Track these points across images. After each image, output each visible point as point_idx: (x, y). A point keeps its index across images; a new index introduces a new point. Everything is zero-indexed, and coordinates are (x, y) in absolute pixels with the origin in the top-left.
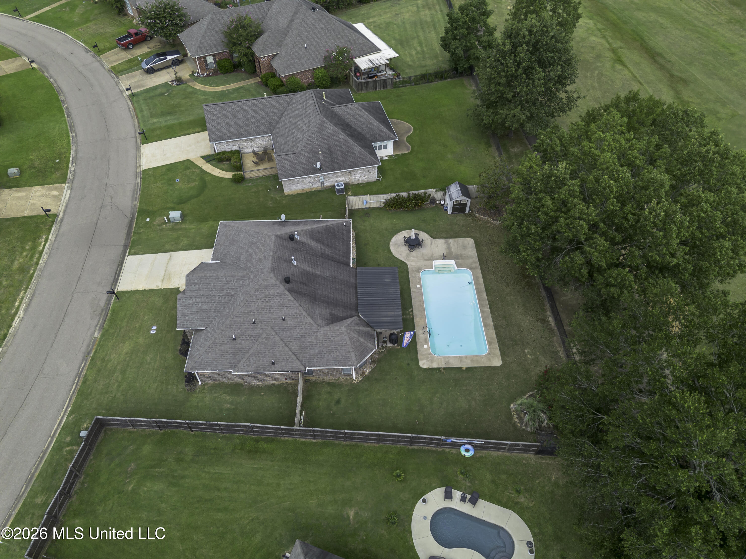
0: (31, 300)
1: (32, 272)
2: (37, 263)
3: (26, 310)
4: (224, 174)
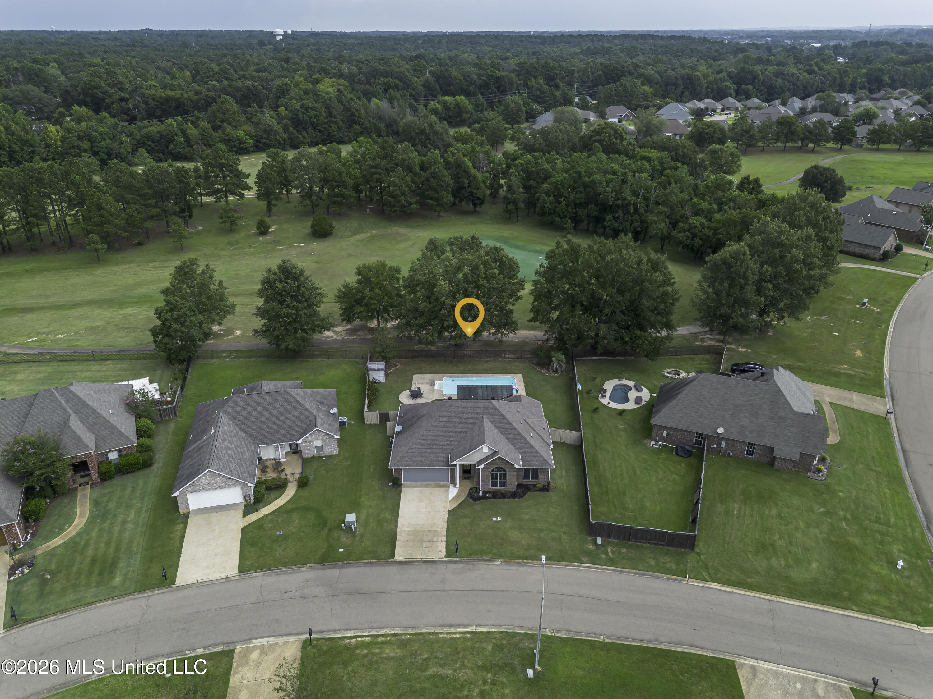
0: (451, 626)
1: (408, 636)
2: (395, 635)
3: (465, 626)
4: (288, 495)
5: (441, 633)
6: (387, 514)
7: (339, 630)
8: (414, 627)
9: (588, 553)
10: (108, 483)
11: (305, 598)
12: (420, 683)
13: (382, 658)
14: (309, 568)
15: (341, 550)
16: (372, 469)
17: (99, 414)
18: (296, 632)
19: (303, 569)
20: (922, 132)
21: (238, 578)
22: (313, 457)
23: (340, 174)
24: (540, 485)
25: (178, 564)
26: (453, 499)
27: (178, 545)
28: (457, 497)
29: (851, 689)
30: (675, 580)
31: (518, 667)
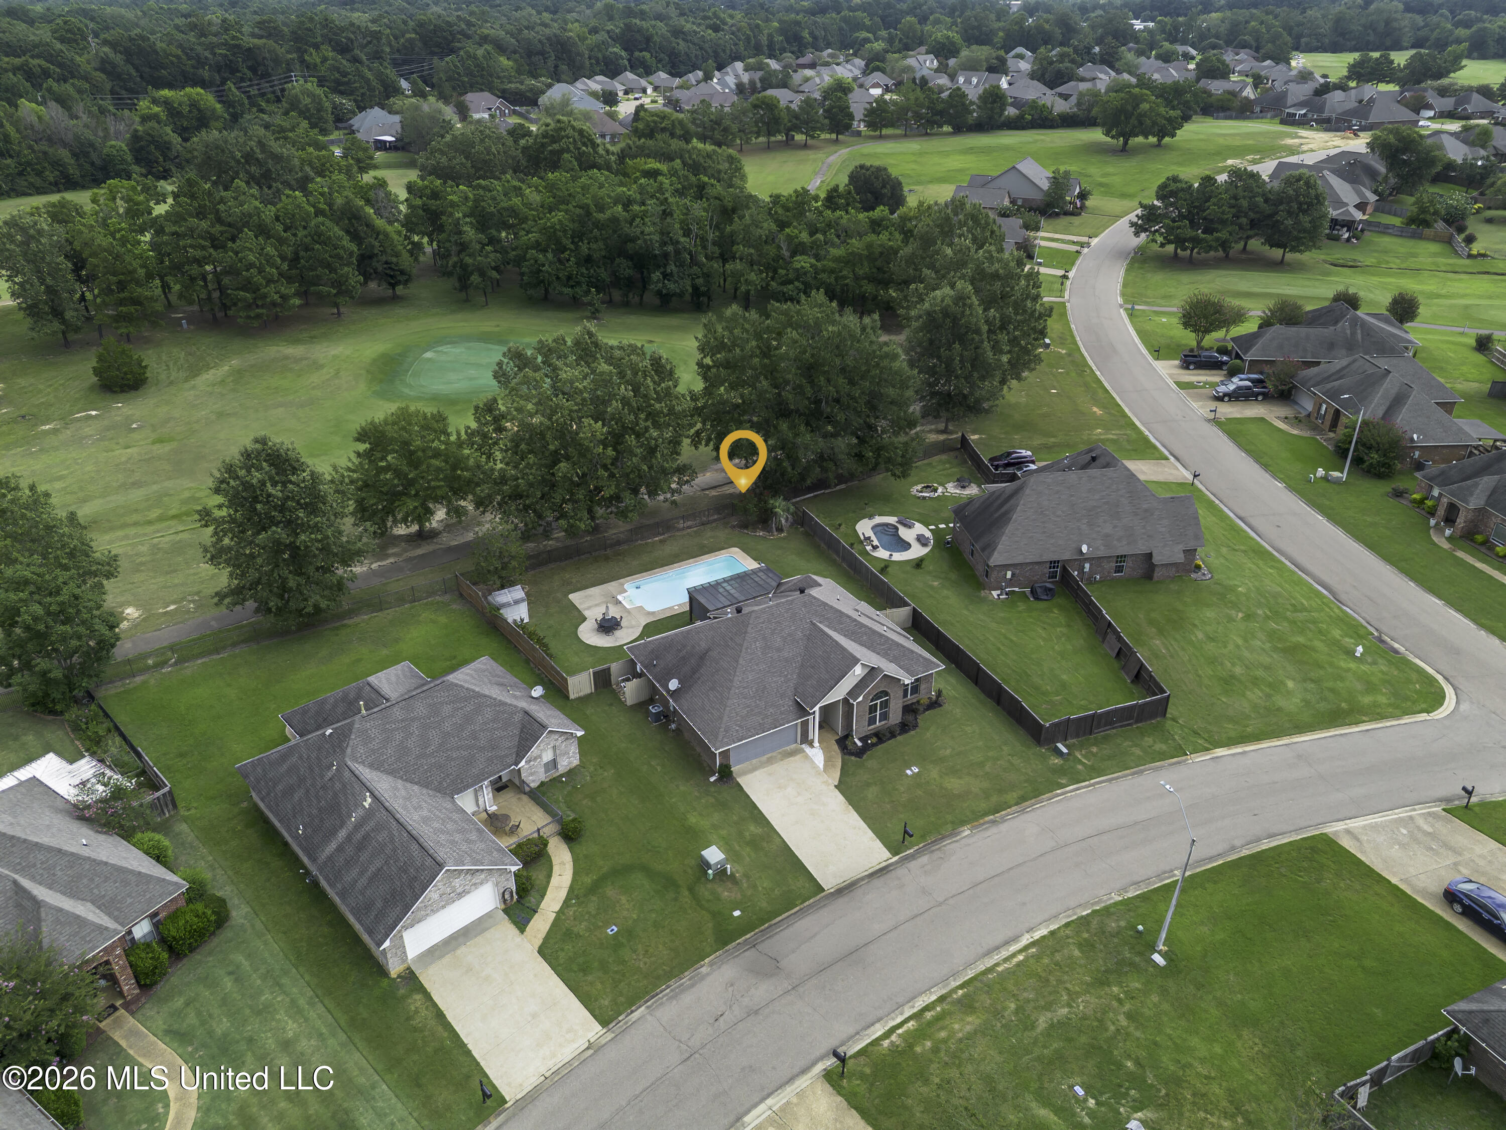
0: (997, 948)
1: (960, 992)
2: (942, 999)
3: (1015, 939)
4: (563, 863)
5: (997, 965)
6: (752, 828)
7: (857, 1033)
8: (955, 974)
9: (1060, 771)
10: (162, 989)
11: (756, 1012)
12: (1045, 1047)
13: (961, 1040)
14: (711, 964)
15: (737, 913)
16: (659, 768)
17: (72, 854)
18: (796, 1070)
19: (704, 970)
20: (928, 108)
21: (610, 1036)
22: (542, 784)
23: (117, 257)
24: (925, 701)
25: (478, 1064)
26: (825, 766)
27: (446, 1034)
28: (828, 761)
29: (1444, 810)
30: (1179, 763)
31: (1137, 959)
